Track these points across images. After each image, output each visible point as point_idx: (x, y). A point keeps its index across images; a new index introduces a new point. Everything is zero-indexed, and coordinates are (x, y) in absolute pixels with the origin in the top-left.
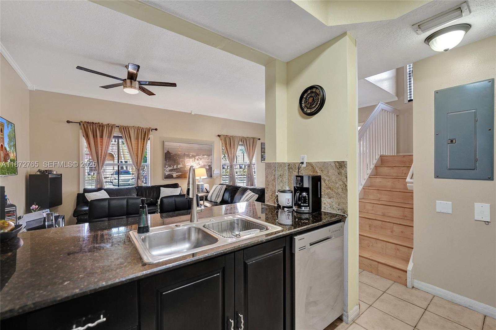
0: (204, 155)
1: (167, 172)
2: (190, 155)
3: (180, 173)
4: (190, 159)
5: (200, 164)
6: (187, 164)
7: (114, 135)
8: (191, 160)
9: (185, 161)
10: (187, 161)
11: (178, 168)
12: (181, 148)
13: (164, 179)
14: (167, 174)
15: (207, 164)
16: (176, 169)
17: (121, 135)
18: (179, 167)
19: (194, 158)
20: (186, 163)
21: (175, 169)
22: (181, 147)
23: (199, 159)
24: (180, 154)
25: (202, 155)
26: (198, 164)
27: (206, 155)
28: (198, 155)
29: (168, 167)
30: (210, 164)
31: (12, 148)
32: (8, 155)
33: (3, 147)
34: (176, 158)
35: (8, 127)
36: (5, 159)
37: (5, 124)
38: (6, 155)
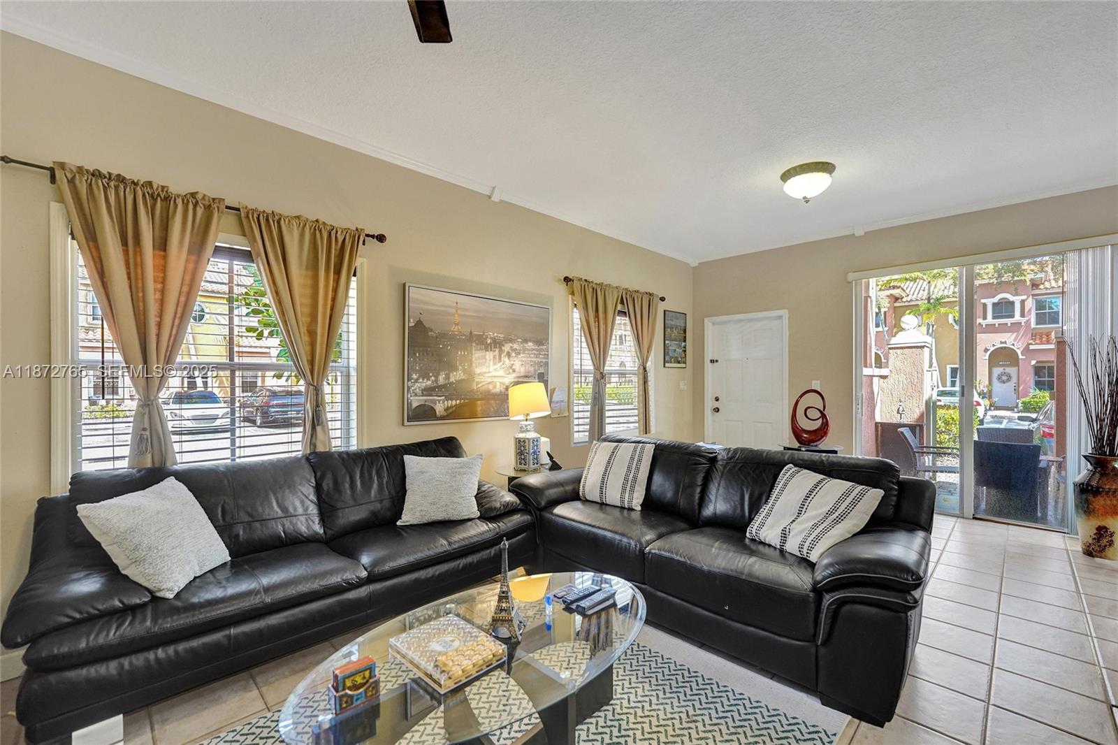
0: (526, 341)
1: (416, 395)
2: (487, 337)
3: (458, 402)
4: (487, 353)
5: (514, 371)
6: (478, 371)
7: (217, 244)
8: (489, 355)
10: (479, 359)
11: (451, 383)
12: (460, 312)
13: (405, 424)
14: (415, 405)
15: (535, 371)
16: (444, 386)
17: (249, 249)
18: (452, 379)
19: (497, 350)
20: (474, 365)
21: (440, 388)
22: (461, 309)
23: (513, 354)
24: (456, 333)
25: (520, 340)
26: (511, 371)
27: (530, 341)
28: (511, 341)
29: (418, 379)
30: (543, 371)
34: (446, 346)
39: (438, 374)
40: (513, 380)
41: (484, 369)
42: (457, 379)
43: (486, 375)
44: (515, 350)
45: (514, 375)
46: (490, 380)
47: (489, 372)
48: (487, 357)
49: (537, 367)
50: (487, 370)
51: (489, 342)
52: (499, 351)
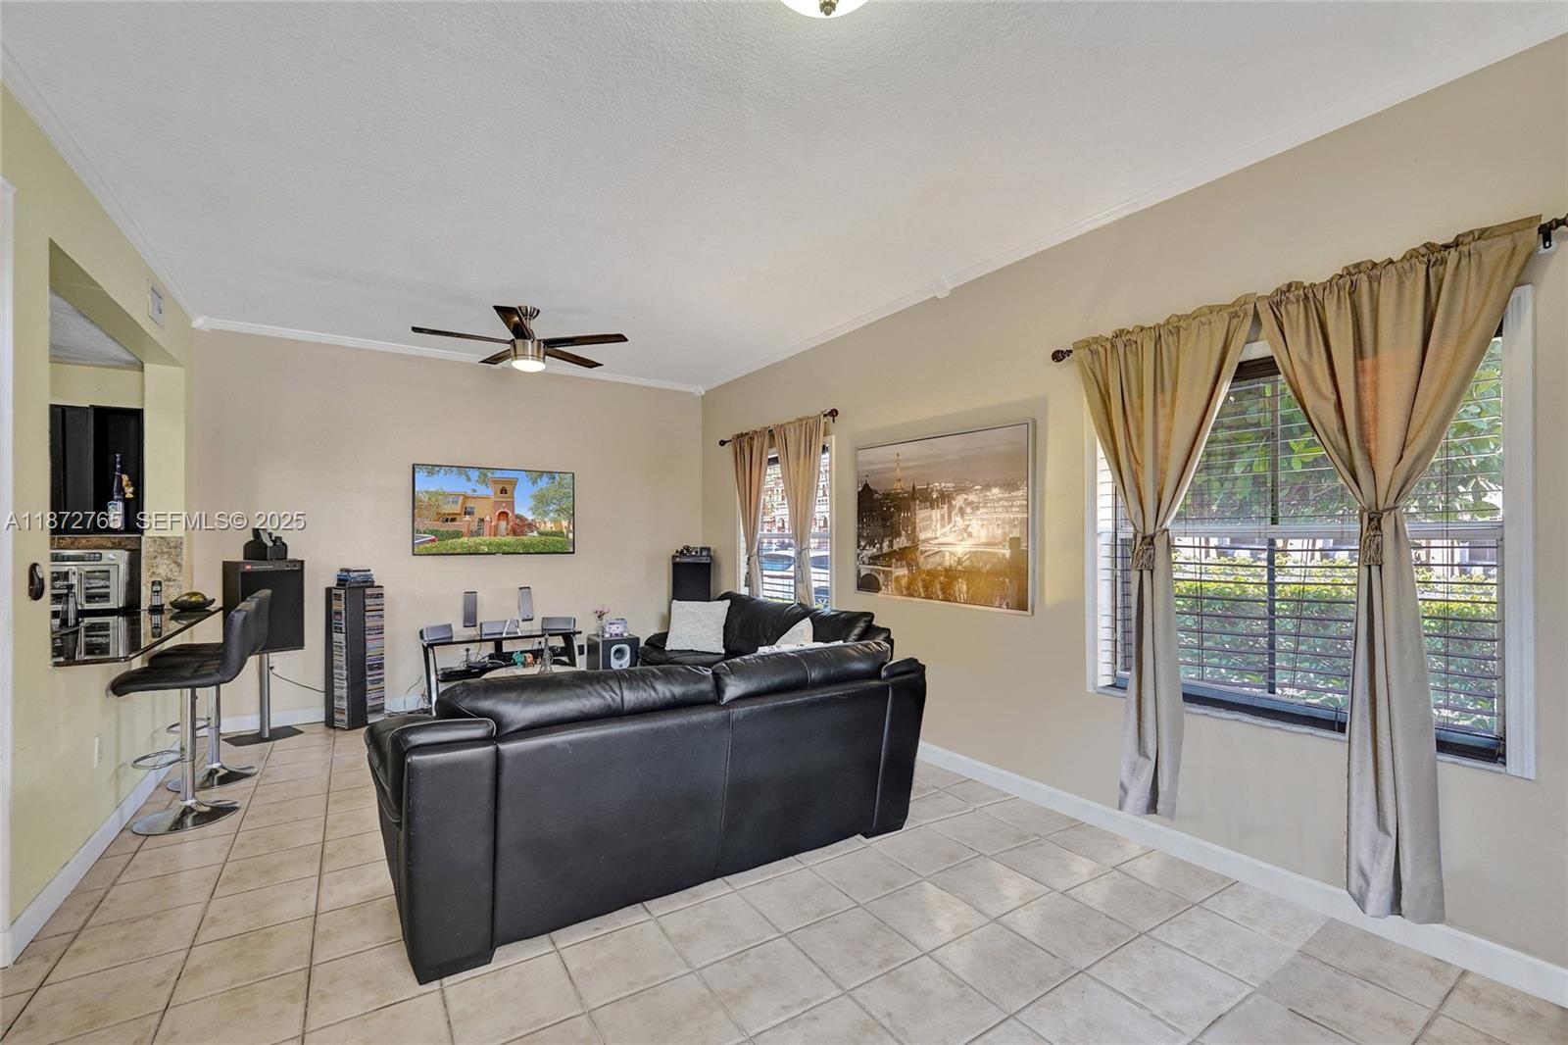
0: (987, 487)
1: (864, 563)
2: (932, 491)
4: (933, 511)
5: (970, 535)
6: (922, 536)
7: (769, 457)
8: (936, 514)
9: (915, 522)
10: (923, 520)
11: (896, 552)
12: (901, 465)
13: (857, 591)
14: (864, 573)
15: (1004, 534)
16: (890, 555)
18: (895, 547)
19: (946, 506)
20: (918, 529)
21: (884, 556)
23: (969, 510)
24: (899, 491)
25: (978, 487)
26: (965, 535)
27: (995, 486)
28: (964, 490)
29: (865, 546)
30: (1018, 536)
31: (552, 515)
32: (531, 526)
33: (510, 514)
34: (889, 508)
35: (535, 482)
36: (515, 532)
37: (523, 479)
38: (521, 527)
39: (883, 541)
40: (968, 550)
41: (929, 534)
42: (900, 547)
43: (932, 542)
44: (970, 504)
45: (970, 542)
46: (937, 549)
47: (936, 538)
48: (934, 518)
49: (1007, 530)
50: (933, 536)
51: (935, 496)
52: (949, 508)
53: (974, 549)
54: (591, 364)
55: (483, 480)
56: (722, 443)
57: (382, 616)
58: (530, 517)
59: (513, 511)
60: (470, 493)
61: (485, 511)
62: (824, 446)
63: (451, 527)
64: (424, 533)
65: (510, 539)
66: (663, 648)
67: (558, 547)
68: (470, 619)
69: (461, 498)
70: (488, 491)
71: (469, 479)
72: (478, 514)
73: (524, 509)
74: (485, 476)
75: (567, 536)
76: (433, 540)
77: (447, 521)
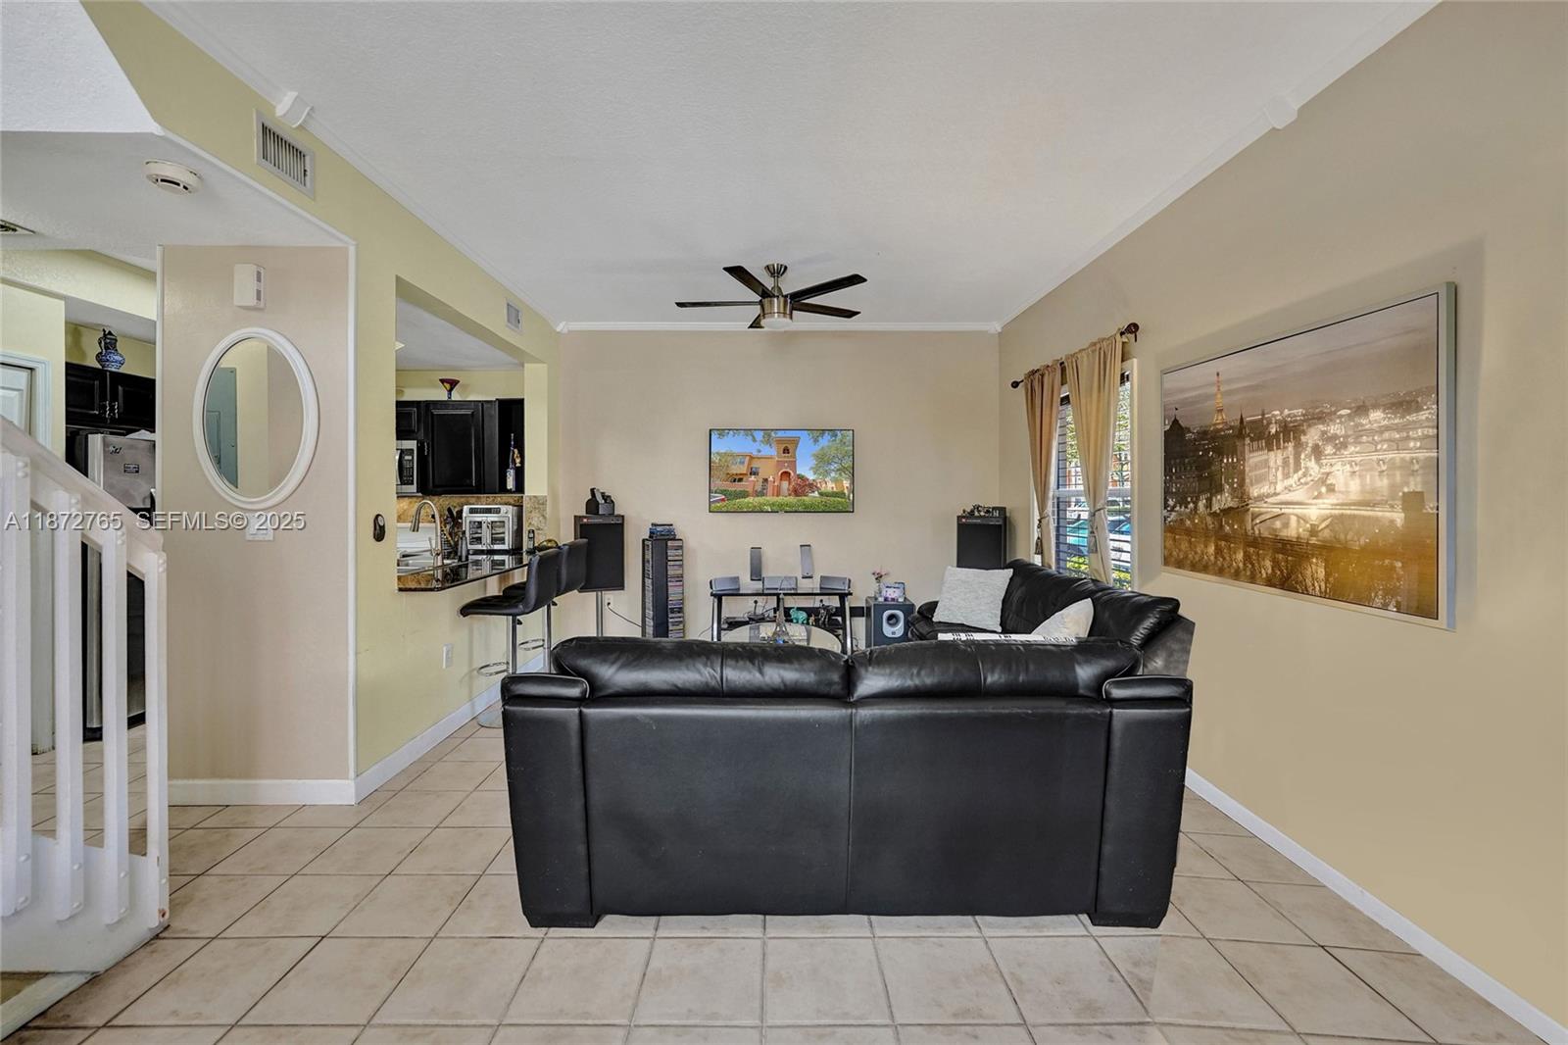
0: (1362, 409)
2: (1269, 423)
4: (1272, 453)
5: (1331, 489)
6: (1255, 491)
8: (1275, 458)
9: (1244, 470)
10: (1256, 467)
11: (1216, 513)
12: (1223, 388)
15: (1393, 487)
16: (1205, 518)
18: (1216, 508)
19: (1291, 446)
20: (1247, 481)
21: (1200, 518)
23: (1329, 450)
24: (1221, 426)
25: (1343, 412)
26: (1324, 489)
27: (1375, 407)
28: (1321, 418)
29: (1174, 506)
30: (1419, 489)
31: (833, 474)
32: (812, 486)
33: (792, 474)
34: (1206, 452)
35: (816, 441)
36: (796, 492)
37: (805, 438)
38: (802, 487)
39: (1198, 499)
40: (1328, 512)
41: (1265, 489)
42: (1222, 507)
43: (1269, 500)
44: (1330, 439)
45: (1332, 500)
46: (1277, 511)
47: (1276, 494)
48: (1272, 464)
49: (1398, 478)
50: (1272, 491)
51: (1273, 431)
52: (1295, 447)
53: (1337, 512)
54: (849, 314)
55: (768, 440)
56: (1015, 385)
57: (681, 566)
58: (811, 476)
59: (795, 472)
60: (755, 453)
61: (769, 471)
62: (1122, 375)
63: (738, 487)
64: (716, 492)
65: (792, 499)
66: (931, 619)
67: (839, 505)
68: (756, 574)
69: (748, 458)
70: (772, 451)
71: (754, 440)
72: (762, 474)
73: (805, 469)
74: (770, 436)
75: (849, 496)
76: (723, 500)
77: (734, 481)
